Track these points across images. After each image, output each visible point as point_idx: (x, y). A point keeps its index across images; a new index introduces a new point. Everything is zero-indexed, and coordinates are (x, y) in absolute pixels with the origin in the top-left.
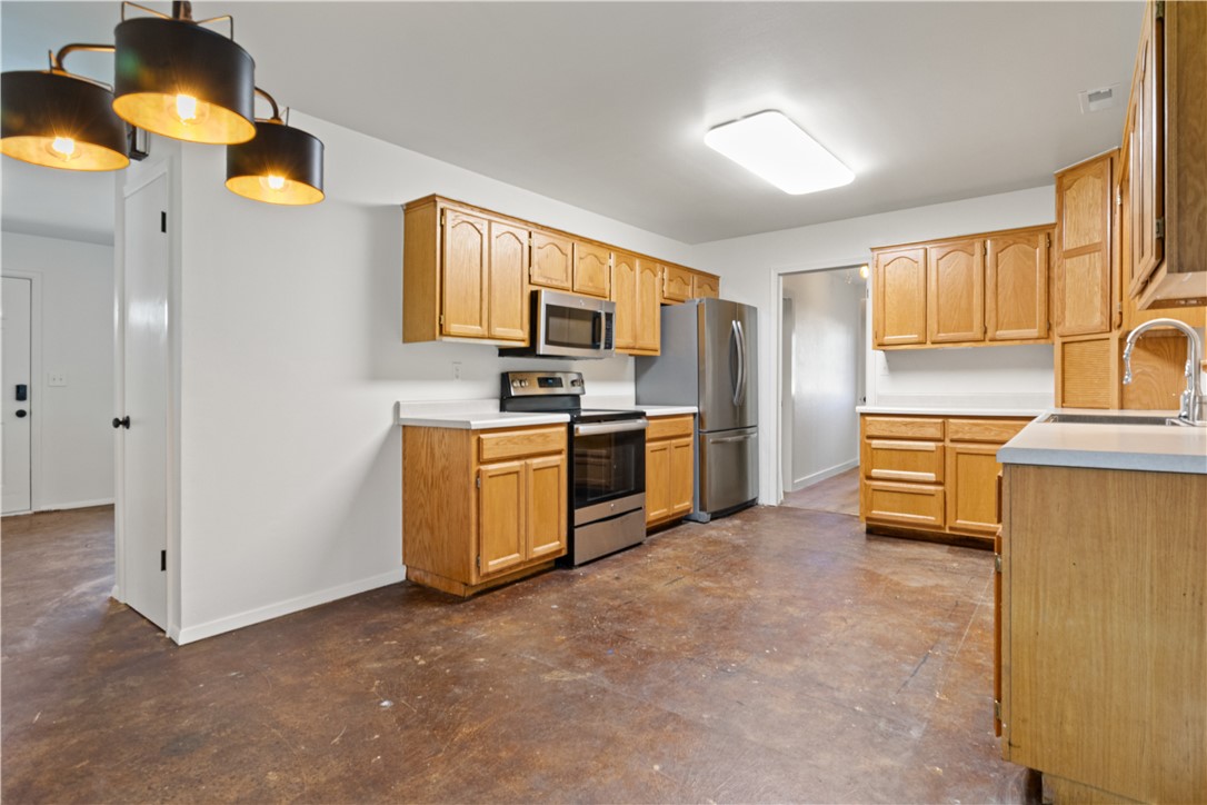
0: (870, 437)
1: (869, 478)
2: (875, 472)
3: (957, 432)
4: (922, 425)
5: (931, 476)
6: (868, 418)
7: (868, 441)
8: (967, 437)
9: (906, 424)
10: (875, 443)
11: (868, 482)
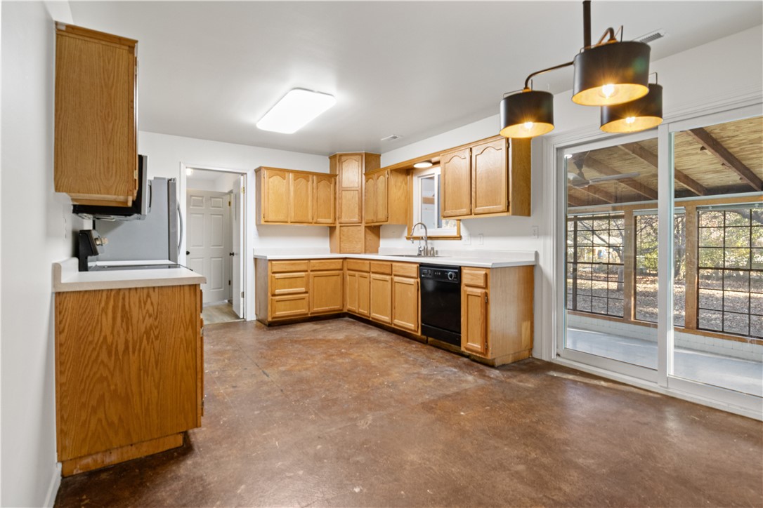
0: (274, 273)
1: (274, 295)
2: (277, 291)
3: (314, 266)
4: (299, 264)
5: (303, 289)
6: (274, 262)
7: (273, 275)
8: (318, 268)
9: (292, 264)
10: (277, 275)
11: (274, 298)
